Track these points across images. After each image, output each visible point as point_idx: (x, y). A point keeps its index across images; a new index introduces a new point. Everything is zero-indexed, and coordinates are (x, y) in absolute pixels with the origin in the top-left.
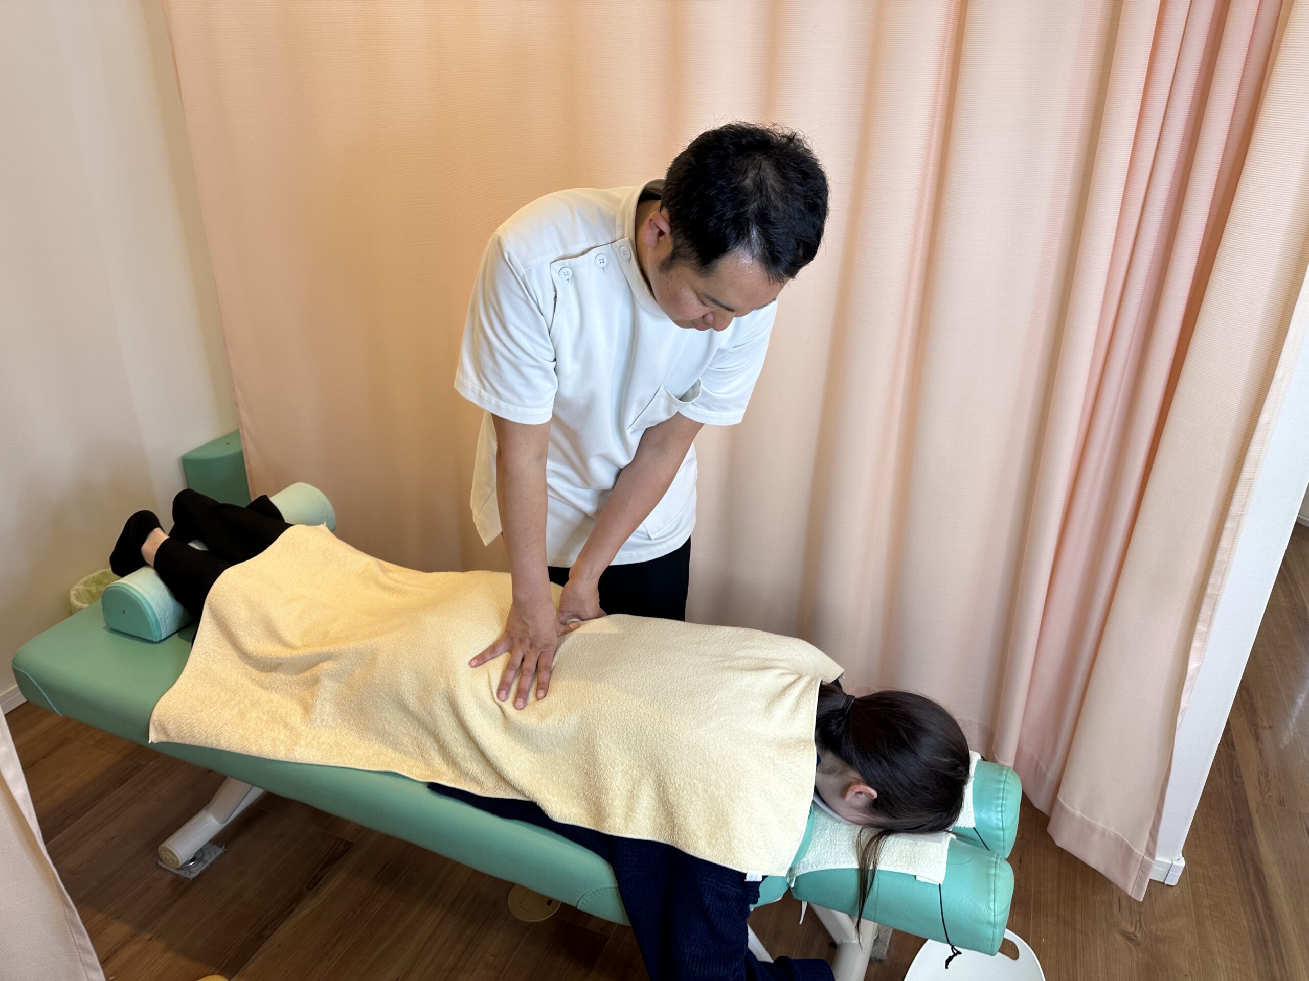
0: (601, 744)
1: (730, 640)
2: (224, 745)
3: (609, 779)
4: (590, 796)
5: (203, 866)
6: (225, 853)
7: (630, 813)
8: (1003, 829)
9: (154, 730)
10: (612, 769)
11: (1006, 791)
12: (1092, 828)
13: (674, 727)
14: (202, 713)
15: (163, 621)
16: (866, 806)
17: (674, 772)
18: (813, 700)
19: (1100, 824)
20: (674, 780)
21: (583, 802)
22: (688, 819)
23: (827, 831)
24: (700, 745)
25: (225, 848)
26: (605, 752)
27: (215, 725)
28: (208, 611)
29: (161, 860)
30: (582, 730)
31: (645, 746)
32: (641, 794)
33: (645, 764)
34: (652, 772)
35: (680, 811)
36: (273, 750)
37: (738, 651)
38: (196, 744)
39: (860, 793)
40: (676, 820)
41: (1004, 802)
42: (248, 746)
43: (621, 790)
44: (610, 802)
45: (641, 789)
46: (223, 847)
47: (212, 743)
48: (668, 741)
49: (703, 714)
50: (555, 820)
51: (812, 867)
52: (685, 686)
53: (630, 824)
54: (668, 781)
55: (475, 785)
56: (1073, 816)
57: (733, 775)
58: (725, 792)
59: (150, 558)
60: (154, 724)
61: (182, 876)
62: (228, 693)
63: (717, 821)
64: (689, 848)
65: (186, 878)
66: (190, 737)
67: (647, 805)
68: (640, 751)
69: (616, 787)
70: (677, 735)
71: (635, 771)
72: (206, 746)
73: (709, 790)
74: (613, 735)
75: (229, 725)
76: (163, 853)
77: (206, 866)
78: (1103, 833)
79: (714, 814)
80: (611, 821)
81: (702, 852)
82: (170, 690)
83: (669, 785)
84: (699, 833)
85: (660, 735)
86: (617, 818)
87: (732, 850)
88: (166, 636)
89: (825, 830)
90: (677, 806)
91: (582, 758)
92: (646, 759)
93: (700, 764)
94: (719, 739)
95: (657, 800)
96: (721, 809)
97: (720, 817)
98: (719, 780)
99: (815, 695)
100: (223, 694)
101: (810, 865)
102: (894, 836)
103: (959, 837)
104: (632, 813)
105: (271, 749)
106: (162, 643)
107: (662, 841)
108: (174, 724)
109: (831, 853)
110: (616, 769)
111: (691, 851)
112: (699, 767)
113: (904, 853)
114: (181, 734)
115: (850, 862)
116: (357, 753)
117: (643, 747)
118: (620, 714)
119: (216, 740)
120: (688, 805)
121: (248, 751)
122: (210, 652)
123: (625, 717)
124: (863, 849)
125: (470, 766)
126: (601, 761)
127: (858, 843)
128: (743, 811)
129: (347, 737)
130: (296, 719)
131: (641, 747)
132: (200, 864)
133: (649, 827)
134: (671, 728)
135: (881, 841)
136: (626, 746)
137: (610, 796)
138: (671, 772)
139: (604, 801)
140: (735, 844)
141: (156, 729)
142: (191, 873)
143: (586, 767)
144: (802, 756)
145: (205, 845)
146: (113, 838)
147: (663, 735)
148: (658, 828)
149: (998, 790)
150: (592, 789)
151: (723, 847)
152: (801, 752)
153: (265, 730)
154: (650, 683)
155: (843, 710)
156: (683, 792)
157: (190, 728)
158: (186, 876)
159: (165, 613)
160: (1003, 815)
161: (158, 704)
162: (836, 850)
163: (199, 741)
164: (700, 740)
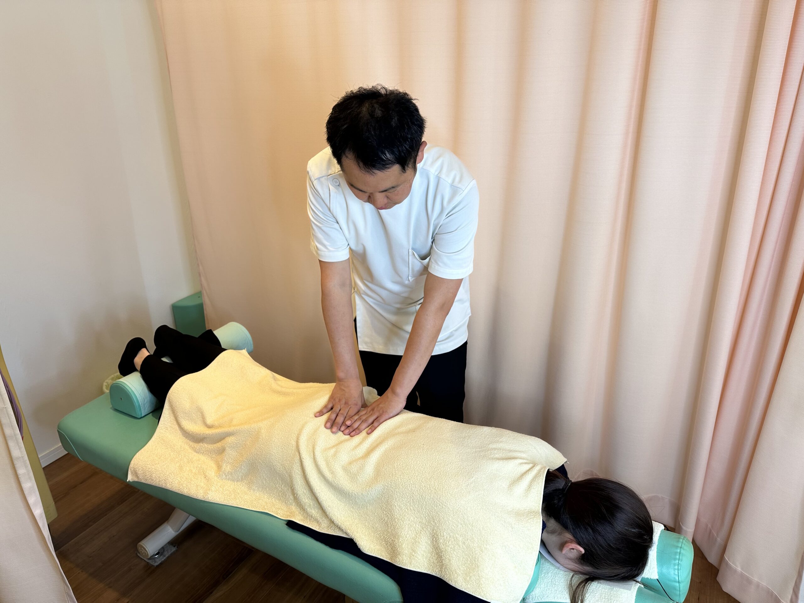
0: (396, 505)
1: (486, 437)
2: (169, 486)
3: (400, 529)
4: (388, 539)
5: (163, 558)
6: (176, 550)
7: (413, 554)
8: (679, 582)
9: (130, 474)
10: (402, 523)
11: (681, 554)
12: (749, 581)
13: (444, 497)
14: (158, 465)
15: (143, 405)
16: (577, 558)
17: (443, 528)
18: (541, 483)
19: (755, 579)
20: (443, 534)
21: (383, 543)
22: (452, 561)
23: (550, 574)
24: (462, 511)
25: (177, 548)
26: (398, 510)
27: (165, 473)
28: (168, 402)
29: (139, 553)
30: (384, 493)
31: (424, 509)
32: (421, 541)
33: (424, 521)
34: (429, 527)
35: (447, 555)
36: (196, 493)
37: (491, 444)
38: (154, 484)
39: (573, 549)
40: (443, 562)
41: (680, 562)
42: (182, 489)
43: (407, 537)
44: (400, 544)
45: (421, 538)
46: (176, 547)
47: (162, 484)
48: (440, 507)
49: (464, 489)
50: (365, 552)
51: (538, 599)
52: (453, 468)
53: (413, 561)
54: (439, 534)
55: (316, 524)
56: (735, 571)
57: (483, 534)
58: (477, 545)
59: (138, 367)
60: (131, 470)
61: (150, 564)
62: (175, 453)
63: (471, 565)
64: (451, 581)
65: (153, 565)
66: (150, 480)
67: (425, 549)
68: (421, 512)
69: (404, 534)
70: (446, 503)
71: (417, 525)
72: (159, 486)
73: (467, 543)
74: (404, 499)
75: (172, 474)
76: (140, 548)
77: (164, 558)
78: (758, 586)
79: (469, 559)
80: (401, 558)
81: (460, 585)
82: (142, 449)
83: (439, 537)
84: (459, 572)
85: (434, 502)
86: (404, 556)
87: (481, 586)
88: (144, 415)
89: (548, 573)
90: (445, 551)
91: (383, 513)
92: (425, 517)
93: (461, 524)
94: (474, 508)
95: (431, 546)
96: (474, 556)
97: (473, 561)
98: (474, 535)
99: (543, 480)
100: (172, 454)
101: (537, 598)
102: (597, 582)
103: (645, 587)
104: (415, 553)
105: (195, 492)
106: (142, 419)
107: (434, 574)
108: (142, 471)
109: (552, 590)
110: (405, 522)
111: (453, 584)
112: (460, 526)
113: (604, 595)
114: (145, 477)
115: (564, 598)
116: (246, 498)
117: (423, 509)
118: (408, 486)
119: (164, 483)
120: (452, 552)
121: (182, 492)
122: (169, 427)
123: (412, 487)
124: (574, 590)
125: (313, 511)
126: (396, 516)
127: (571, 585)
128: (489, 559)
129: (240, 487)
130: (212, 472)
131: (422, 509)
132: (161, 557)
133: (426, 564)
134: (442, 498)
135: (587, 585)
136: (412, 507)
137: (400, 540)
138: (441, 528)
139: (396, 543)
140: (483, 581)
141: (132, 473)
142: (155, 562)
143: (386, 519)
144: (532, 523)
145: (165, 545)
146: (114, 536)
147: (436, 502)
148: (432, 565)
149: (676, 553)
150: (389, 535)
151: (474, 583)
152: (531, 520)
153: (193, 479)
154: (430, 465)
155: (563, 489)
156: (449, 542)
157: (151, 474)
158: (152, 564)
159: (144, 401)
160: (679, 571)
161: (135, 457)
162: (555, 588)
163: (155, 482)
164: (461, 508)
